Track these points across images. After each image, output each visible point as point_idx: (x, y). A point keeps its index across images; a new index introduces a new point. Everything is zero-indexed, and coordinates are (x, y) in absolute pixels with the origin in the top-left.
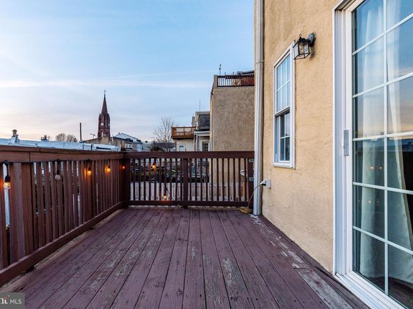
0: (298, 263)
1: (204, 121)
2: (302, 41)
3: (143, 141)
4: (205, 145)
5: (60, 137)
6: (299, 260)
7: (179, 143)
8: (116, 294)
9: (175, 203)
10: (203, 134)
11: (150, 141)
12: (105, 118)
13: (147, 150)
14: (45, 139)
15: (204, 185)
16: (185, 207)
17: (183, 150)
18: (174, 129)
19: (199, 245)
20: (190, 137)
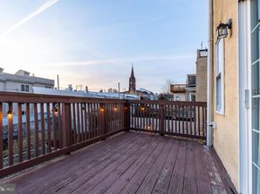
0: (217, 182)
1: (192, 81)
2: (222, 26)
3: (154, 93)
4: (194, 97)
5: (110, 90)
6: (220, 180)
7: (175, 95)
8: (97, 172)
9: (156, 132)
10: (192, 89)
11: (159, 93)
12: (132, 79)
13: (157, 99)
14: (101, 91)
15: (193, 123)
16: (162, 135)
17: (178, 99)
18: (172, 86)
19: (155, 158)
20: (183, 91)
